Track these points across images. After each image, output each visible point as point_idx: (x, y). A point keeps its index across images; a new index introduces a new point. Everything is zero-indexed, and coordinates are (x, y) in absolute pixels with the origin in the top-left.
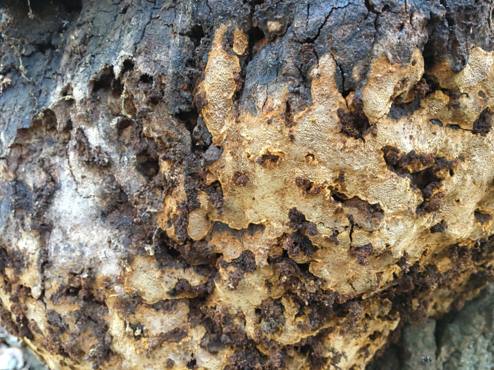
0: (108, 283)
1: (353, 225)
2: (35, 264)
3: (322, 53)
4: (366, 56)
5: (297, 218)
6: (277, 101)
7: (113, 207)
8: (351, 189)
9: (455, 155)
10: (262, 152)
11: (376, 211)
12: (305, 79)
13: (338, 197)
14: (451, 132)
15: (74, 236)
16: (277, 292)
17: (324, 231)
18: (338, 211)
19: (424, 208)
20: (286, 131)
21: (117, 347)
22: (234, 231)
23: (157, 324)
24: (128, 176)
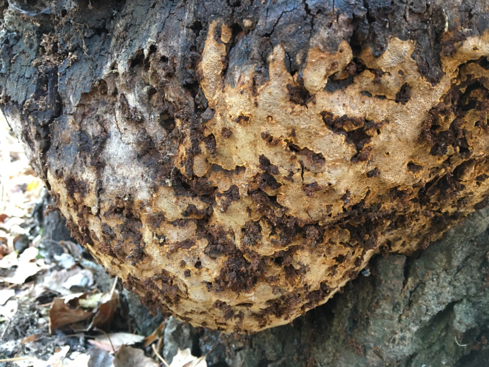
0: (142, 205)
1: (303, 169)
2: (93, 190)
3: (276, 44)
4: (305, 47)
5: (264, 162)
6: (247, 78)
7: (146, 152)
8: (301, 143)
9: (381, 119)
10: (238, 114)
11: (319, 158)
12: (265, 63)
13: (293, 148)
14: (378, 101)
15: (119, 171)
16: (256, 217)
17: (284, 172)
18: (294, 158)
19: (357, 158)
20: (253, 99)
21: (148, 251)
22: (226, 171)
23: (175, 235)
24: (154, 129)
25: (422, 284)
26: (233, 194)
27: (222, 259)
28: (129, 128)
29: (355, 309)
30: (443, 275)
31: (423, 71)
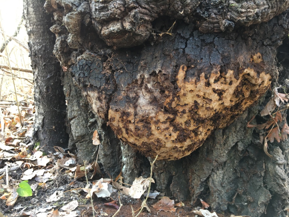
0: (152, 118)
1: (207, 103)
2: (133, 115)
3: (202, 72)
4: (210, 73)
5: (196, 102)
6: (194, 80)
7: (153, 101)
8: (206, 96)
9: (226, 89)
10: (190, 90)
11: (211, 100)
12: (199, 76)
13: (204, 98)
14: (225, 85)
15: (143, 108)
16: (190, 118)
17: (201, 105)
18: (204, 100)
19: (220, 100)
20: (195, 86)
21: (153, 132)
22: (181, 105)
23: (163, 126)
24: (157, 94)
25: (228, 137)
26: (184, 112)
27: (178, 132)
28: (147, 94)
30: (234, 134)
31: (235, 77)
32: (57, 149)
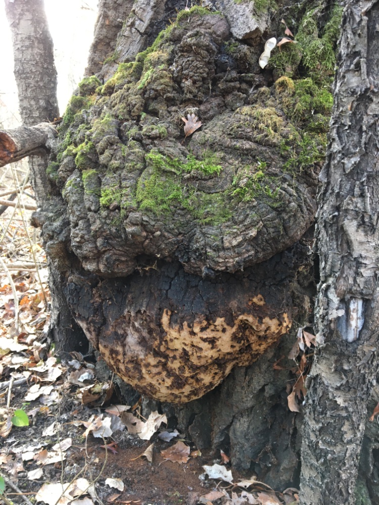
0: (141, 360)
1: (196, 352)
2: (122, 354)
3: (185, 321)
4: (193, 322)
5: (184, 349)
6: (177, 328)
7: (142, 341)
9: (218, 337)
10: (175, 337)
11: (201, 349)
12: (182, 325)
13: (193, 346)
14: (217, 332)
15: (132, 348)
16: (183, 364)
18: (193, 349)
20: (179, 334)
21: (144, 376)
22: (172, 350)
23: (154, 370)
24: (145, 333)
26: (174, 358)
27: (172, 378)
28: (136, 333)
29: (228, 389)
30: (259, 374)
32: (74, 355)
